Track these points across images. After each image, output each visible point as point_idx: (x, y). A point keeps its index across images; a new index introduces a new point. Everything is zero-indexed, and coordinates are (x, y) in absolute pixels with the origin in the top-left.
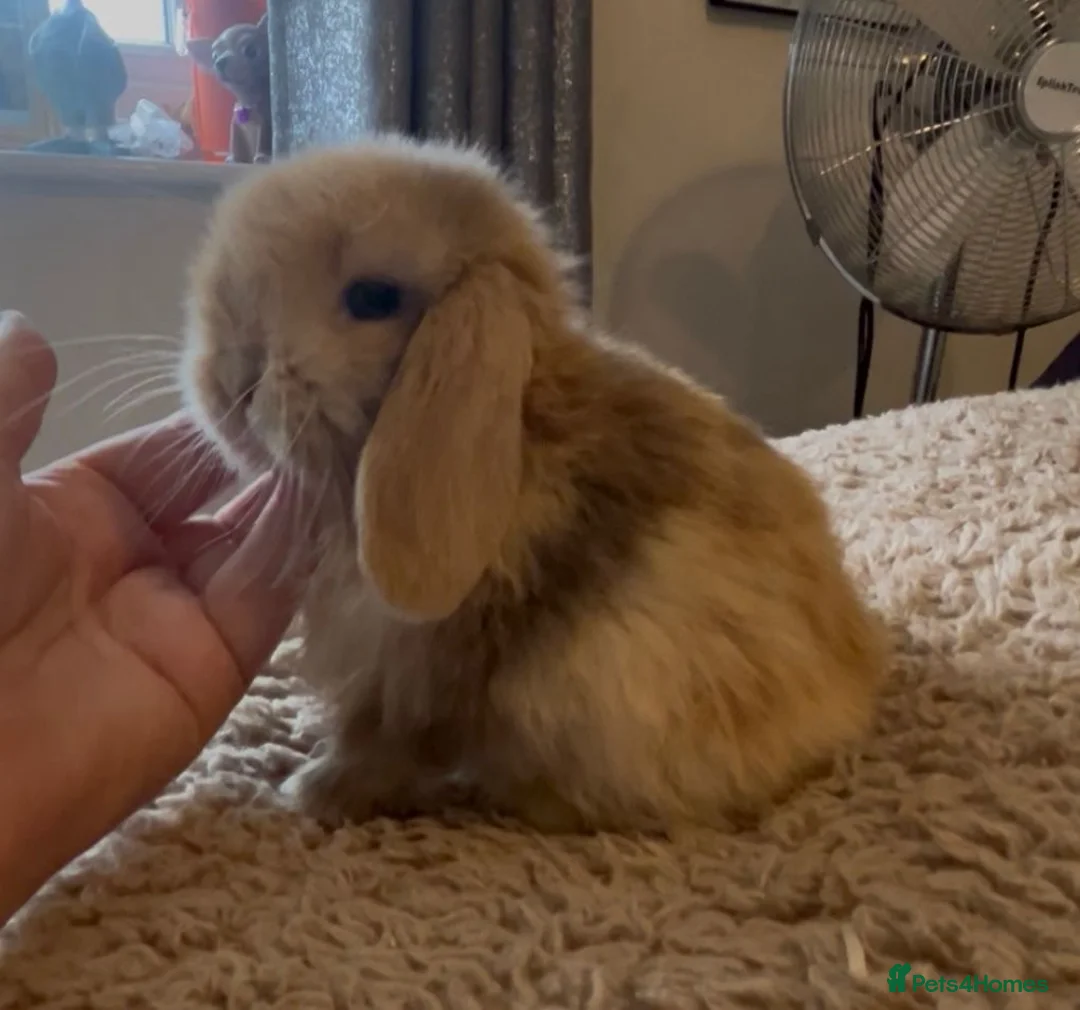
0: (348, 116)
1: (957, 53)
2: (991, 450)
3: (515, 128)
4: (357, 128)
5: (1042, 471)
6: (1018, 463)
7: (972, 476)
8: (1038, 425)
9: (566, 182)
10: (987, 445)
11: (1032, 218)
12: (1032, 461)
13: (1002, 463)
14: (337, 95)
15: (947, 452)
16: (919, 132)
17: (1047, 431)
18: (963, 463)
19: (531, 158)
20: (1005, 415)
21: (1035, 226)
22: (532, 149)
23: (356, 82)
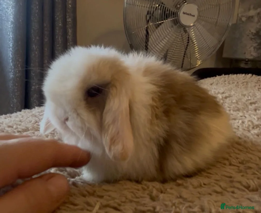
0: (9, 10)
3: (56, 17)
4: (12, 14)
9: (70, 31)
11: (183, 46)
14: (6, 5)
19: (60, 25)
21: (184, 48)
22: (60, 22)
23: (11, 2)
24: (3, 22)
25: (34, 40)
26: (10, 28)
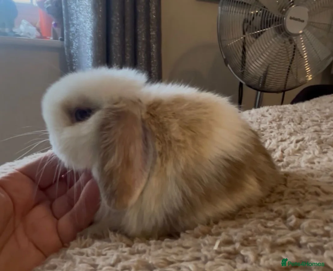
0: (87, 25)
1: (267, 9)
2: (276, 119)
3: (138, 30)
4: (90, 29)
5: (290, 125)
6: (283, 123)
7: (270, 127)
8: (289, 112)
9: (154, 47)
10: (274, 118)
11: (288, 59)
12: (287, 122)
13: (278, 123)
14: (83, 18)
15: (264, 120)
16: (256, 32)
17: (292, 114)
18: (268, 123)
19: (143, 39)
20: (280, 110)
21: (288, 62)
22: (143, 36)
23: (90, 14)
24: (81, 39)
25: (114, 57)
26: (89, 45)
